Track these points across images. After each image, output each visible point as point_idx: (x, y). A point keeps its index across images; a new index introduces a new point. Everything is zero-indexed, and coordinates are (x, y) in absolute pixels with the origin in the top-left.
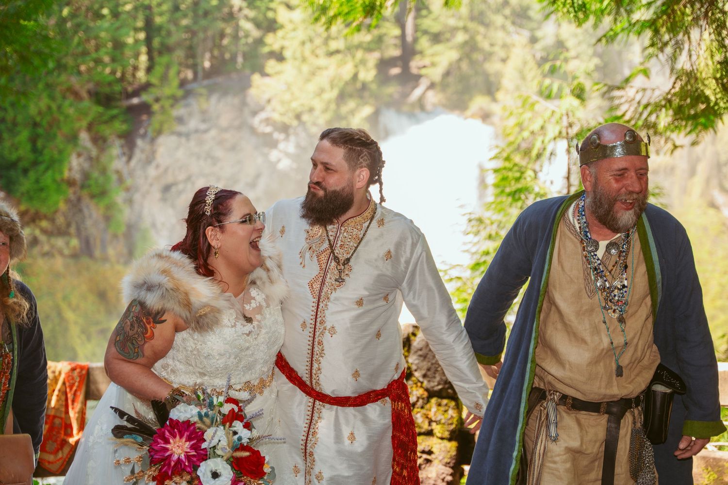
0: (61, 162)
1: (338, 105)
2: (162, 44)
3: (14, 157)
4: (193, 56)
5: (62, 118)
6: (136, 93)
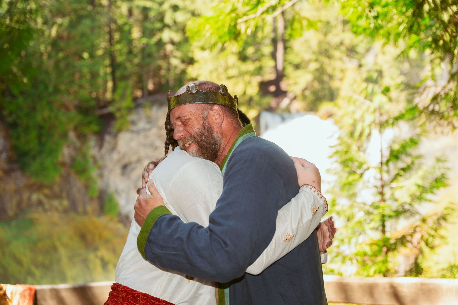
2: (122, 75)
3: (27, 148)
4: (142, 82)
5: (58, 123)
6: (104, 107)
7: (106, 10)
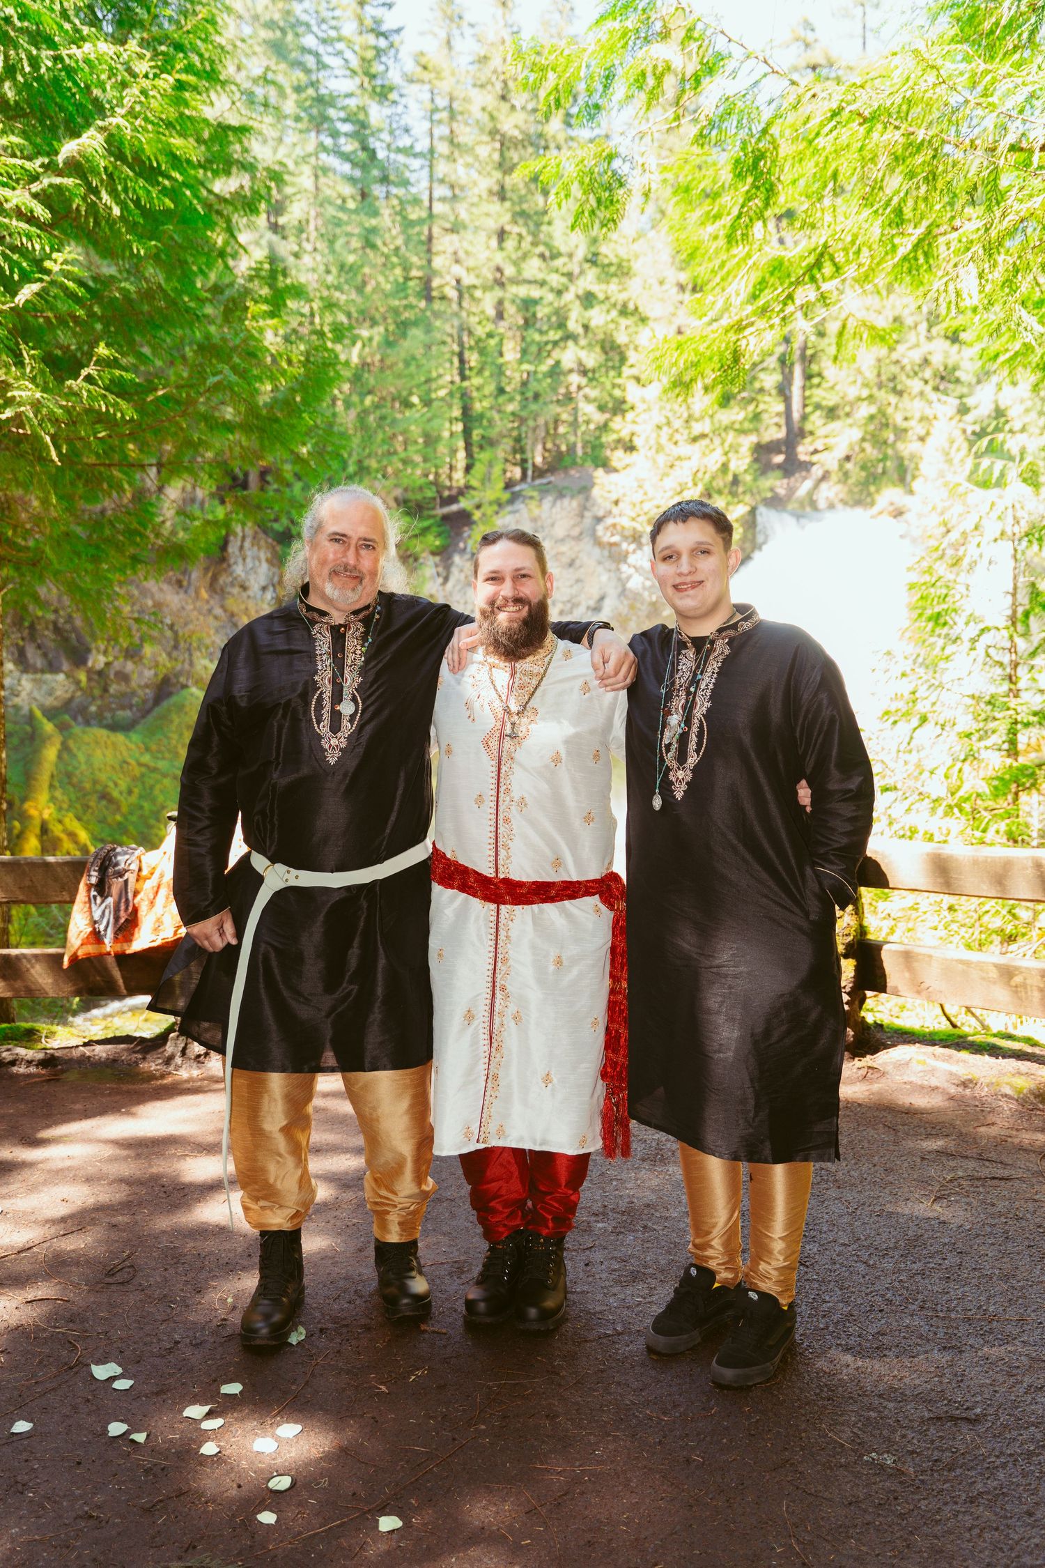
2: (484, 437)
6: (453, 500)
7: (455, 306)
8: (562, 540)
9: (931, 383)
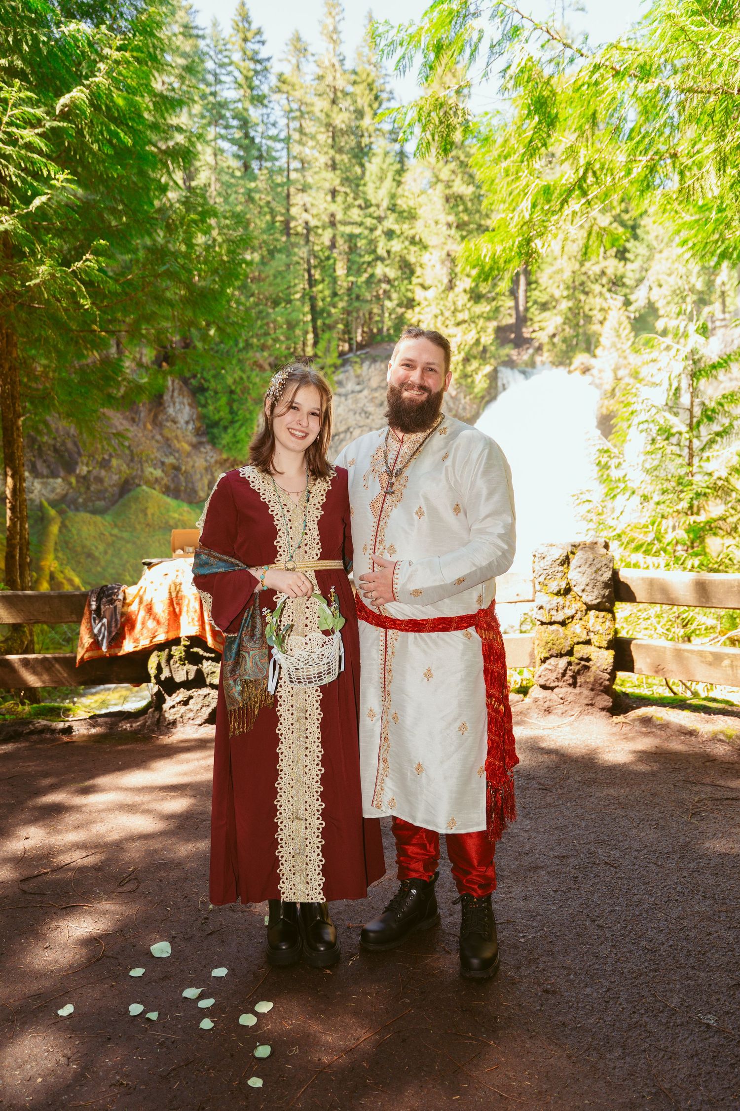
0: (252, 420)
1: (464, 365)
2: (324, 324)
3: (217, 417)
4: (349, 332)
5: (251, 386)
7: (305, 240)
8: (376, 390)
9: (606, 287)
